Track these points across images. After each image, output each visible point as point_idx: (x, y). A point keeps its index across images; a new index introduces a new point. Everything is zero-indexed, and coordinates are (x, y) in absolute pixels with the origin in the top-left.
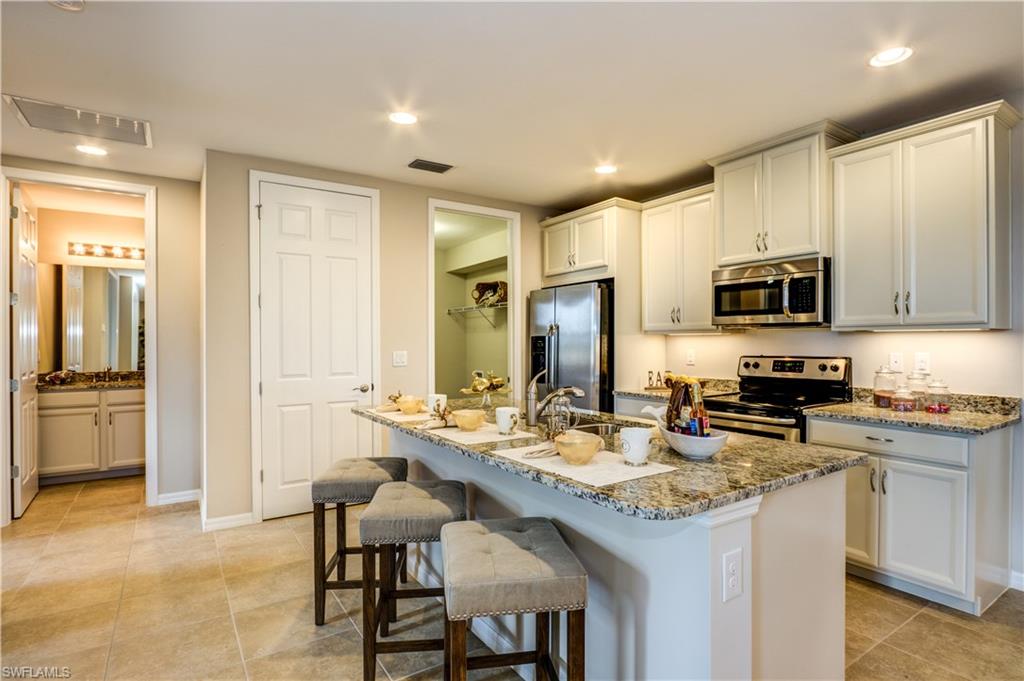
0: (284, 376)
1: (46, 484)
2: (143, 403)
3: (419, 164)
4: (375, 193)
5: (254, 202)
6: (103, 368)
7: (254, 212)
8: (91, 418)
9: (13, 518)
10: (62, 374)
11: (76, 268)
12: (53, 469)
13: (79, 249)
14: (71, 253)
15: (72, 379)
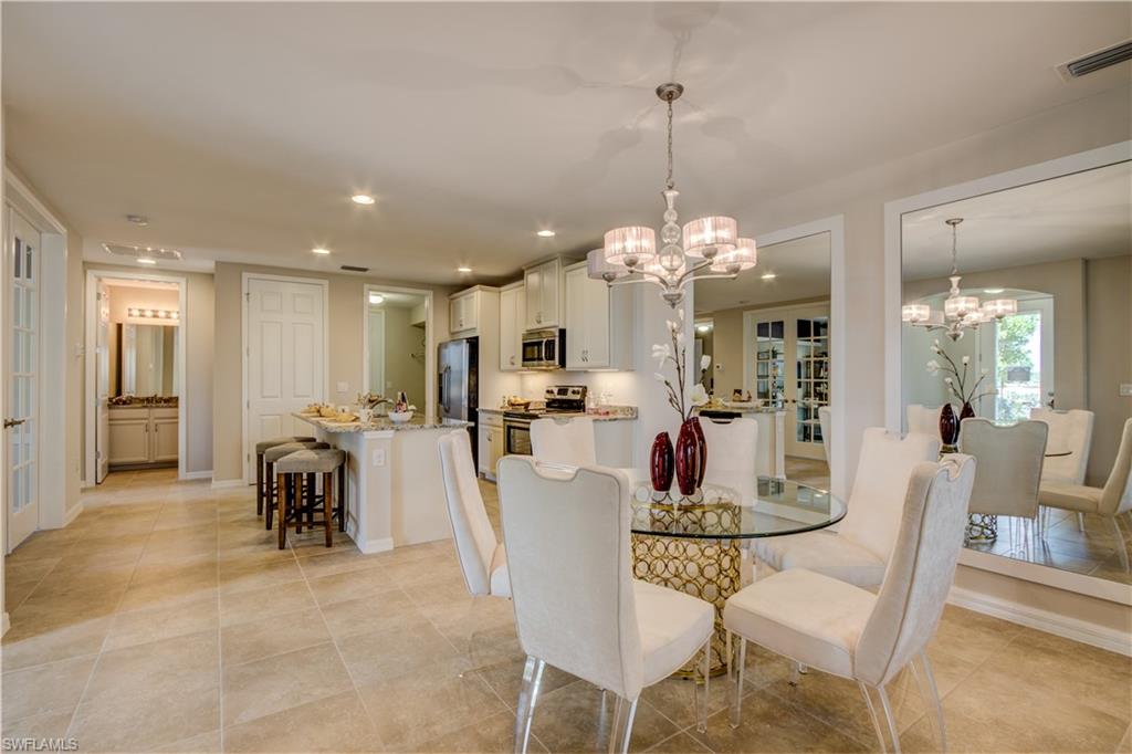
0: (263, 397)
1: (113, 469)
2: (177, 418)
3: (344, 268)
4: (326, 283)
5: (245, 291)
6: (151, 395)
7: (244, 298)
8: (143, 427)
9: (97, 483)
10: (124, 397)
11: (132, 325)
12: (117, 460)
13: (136, 313)
14: (130, 315)
15: (129, 402)
